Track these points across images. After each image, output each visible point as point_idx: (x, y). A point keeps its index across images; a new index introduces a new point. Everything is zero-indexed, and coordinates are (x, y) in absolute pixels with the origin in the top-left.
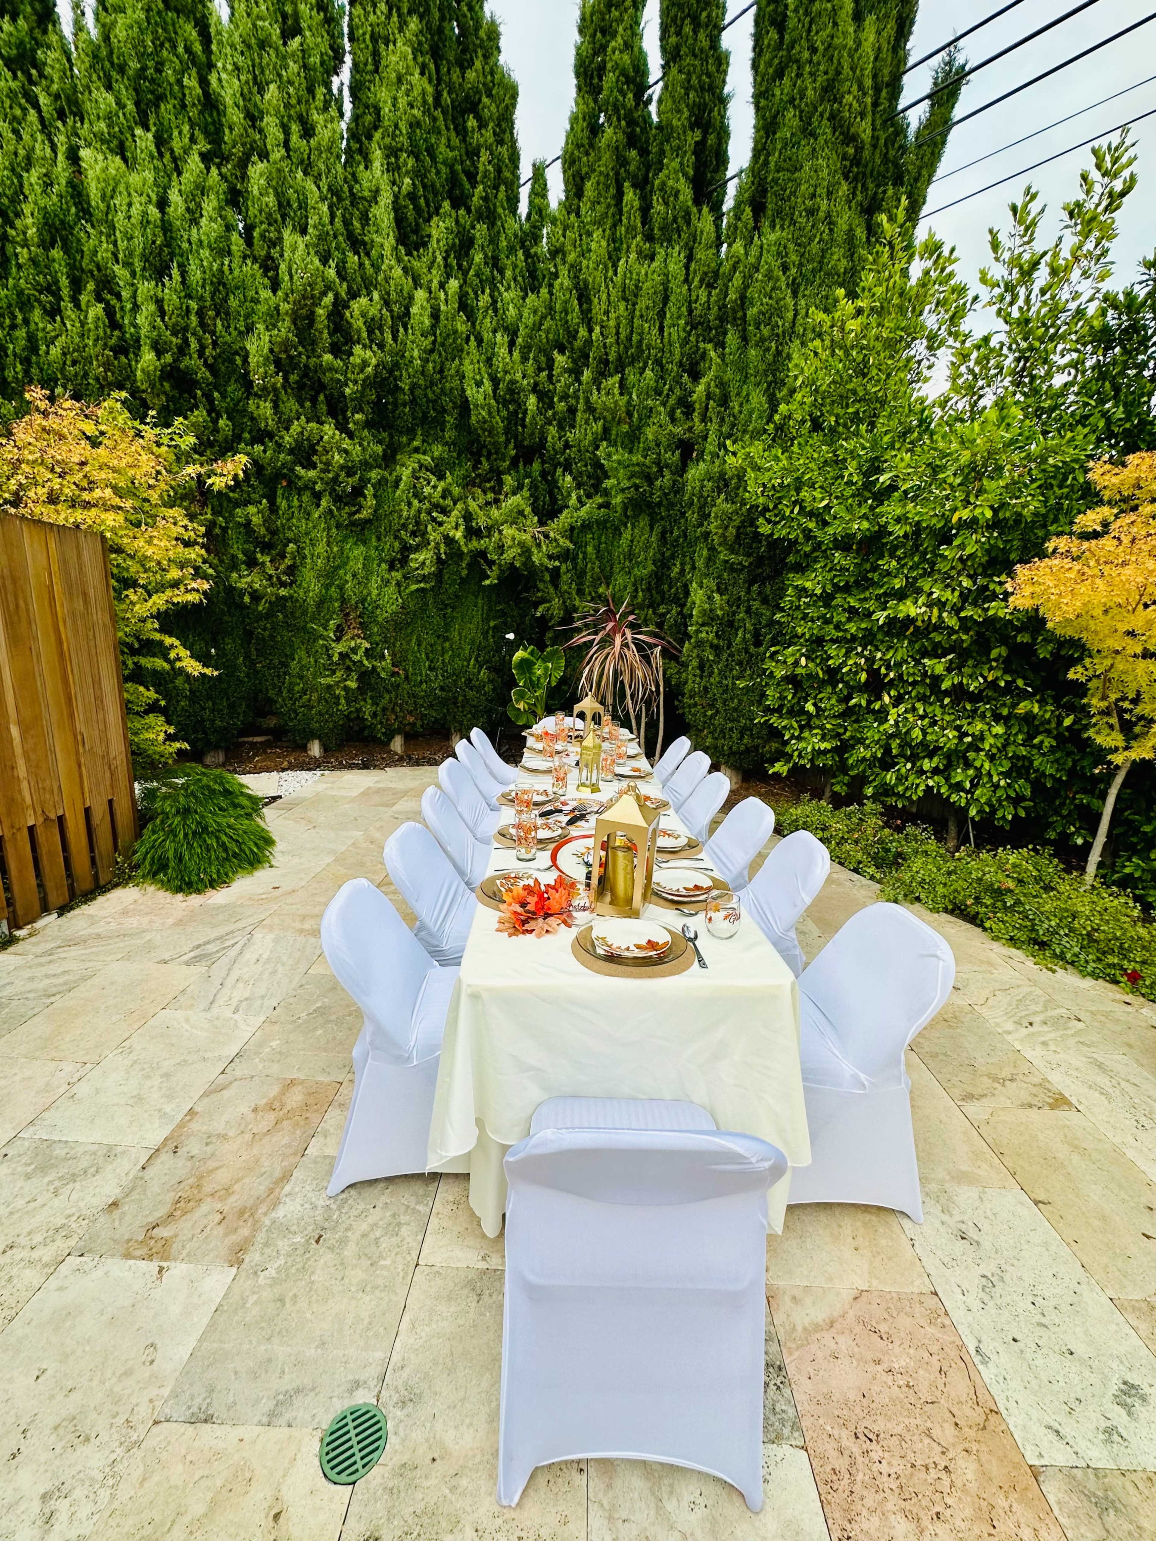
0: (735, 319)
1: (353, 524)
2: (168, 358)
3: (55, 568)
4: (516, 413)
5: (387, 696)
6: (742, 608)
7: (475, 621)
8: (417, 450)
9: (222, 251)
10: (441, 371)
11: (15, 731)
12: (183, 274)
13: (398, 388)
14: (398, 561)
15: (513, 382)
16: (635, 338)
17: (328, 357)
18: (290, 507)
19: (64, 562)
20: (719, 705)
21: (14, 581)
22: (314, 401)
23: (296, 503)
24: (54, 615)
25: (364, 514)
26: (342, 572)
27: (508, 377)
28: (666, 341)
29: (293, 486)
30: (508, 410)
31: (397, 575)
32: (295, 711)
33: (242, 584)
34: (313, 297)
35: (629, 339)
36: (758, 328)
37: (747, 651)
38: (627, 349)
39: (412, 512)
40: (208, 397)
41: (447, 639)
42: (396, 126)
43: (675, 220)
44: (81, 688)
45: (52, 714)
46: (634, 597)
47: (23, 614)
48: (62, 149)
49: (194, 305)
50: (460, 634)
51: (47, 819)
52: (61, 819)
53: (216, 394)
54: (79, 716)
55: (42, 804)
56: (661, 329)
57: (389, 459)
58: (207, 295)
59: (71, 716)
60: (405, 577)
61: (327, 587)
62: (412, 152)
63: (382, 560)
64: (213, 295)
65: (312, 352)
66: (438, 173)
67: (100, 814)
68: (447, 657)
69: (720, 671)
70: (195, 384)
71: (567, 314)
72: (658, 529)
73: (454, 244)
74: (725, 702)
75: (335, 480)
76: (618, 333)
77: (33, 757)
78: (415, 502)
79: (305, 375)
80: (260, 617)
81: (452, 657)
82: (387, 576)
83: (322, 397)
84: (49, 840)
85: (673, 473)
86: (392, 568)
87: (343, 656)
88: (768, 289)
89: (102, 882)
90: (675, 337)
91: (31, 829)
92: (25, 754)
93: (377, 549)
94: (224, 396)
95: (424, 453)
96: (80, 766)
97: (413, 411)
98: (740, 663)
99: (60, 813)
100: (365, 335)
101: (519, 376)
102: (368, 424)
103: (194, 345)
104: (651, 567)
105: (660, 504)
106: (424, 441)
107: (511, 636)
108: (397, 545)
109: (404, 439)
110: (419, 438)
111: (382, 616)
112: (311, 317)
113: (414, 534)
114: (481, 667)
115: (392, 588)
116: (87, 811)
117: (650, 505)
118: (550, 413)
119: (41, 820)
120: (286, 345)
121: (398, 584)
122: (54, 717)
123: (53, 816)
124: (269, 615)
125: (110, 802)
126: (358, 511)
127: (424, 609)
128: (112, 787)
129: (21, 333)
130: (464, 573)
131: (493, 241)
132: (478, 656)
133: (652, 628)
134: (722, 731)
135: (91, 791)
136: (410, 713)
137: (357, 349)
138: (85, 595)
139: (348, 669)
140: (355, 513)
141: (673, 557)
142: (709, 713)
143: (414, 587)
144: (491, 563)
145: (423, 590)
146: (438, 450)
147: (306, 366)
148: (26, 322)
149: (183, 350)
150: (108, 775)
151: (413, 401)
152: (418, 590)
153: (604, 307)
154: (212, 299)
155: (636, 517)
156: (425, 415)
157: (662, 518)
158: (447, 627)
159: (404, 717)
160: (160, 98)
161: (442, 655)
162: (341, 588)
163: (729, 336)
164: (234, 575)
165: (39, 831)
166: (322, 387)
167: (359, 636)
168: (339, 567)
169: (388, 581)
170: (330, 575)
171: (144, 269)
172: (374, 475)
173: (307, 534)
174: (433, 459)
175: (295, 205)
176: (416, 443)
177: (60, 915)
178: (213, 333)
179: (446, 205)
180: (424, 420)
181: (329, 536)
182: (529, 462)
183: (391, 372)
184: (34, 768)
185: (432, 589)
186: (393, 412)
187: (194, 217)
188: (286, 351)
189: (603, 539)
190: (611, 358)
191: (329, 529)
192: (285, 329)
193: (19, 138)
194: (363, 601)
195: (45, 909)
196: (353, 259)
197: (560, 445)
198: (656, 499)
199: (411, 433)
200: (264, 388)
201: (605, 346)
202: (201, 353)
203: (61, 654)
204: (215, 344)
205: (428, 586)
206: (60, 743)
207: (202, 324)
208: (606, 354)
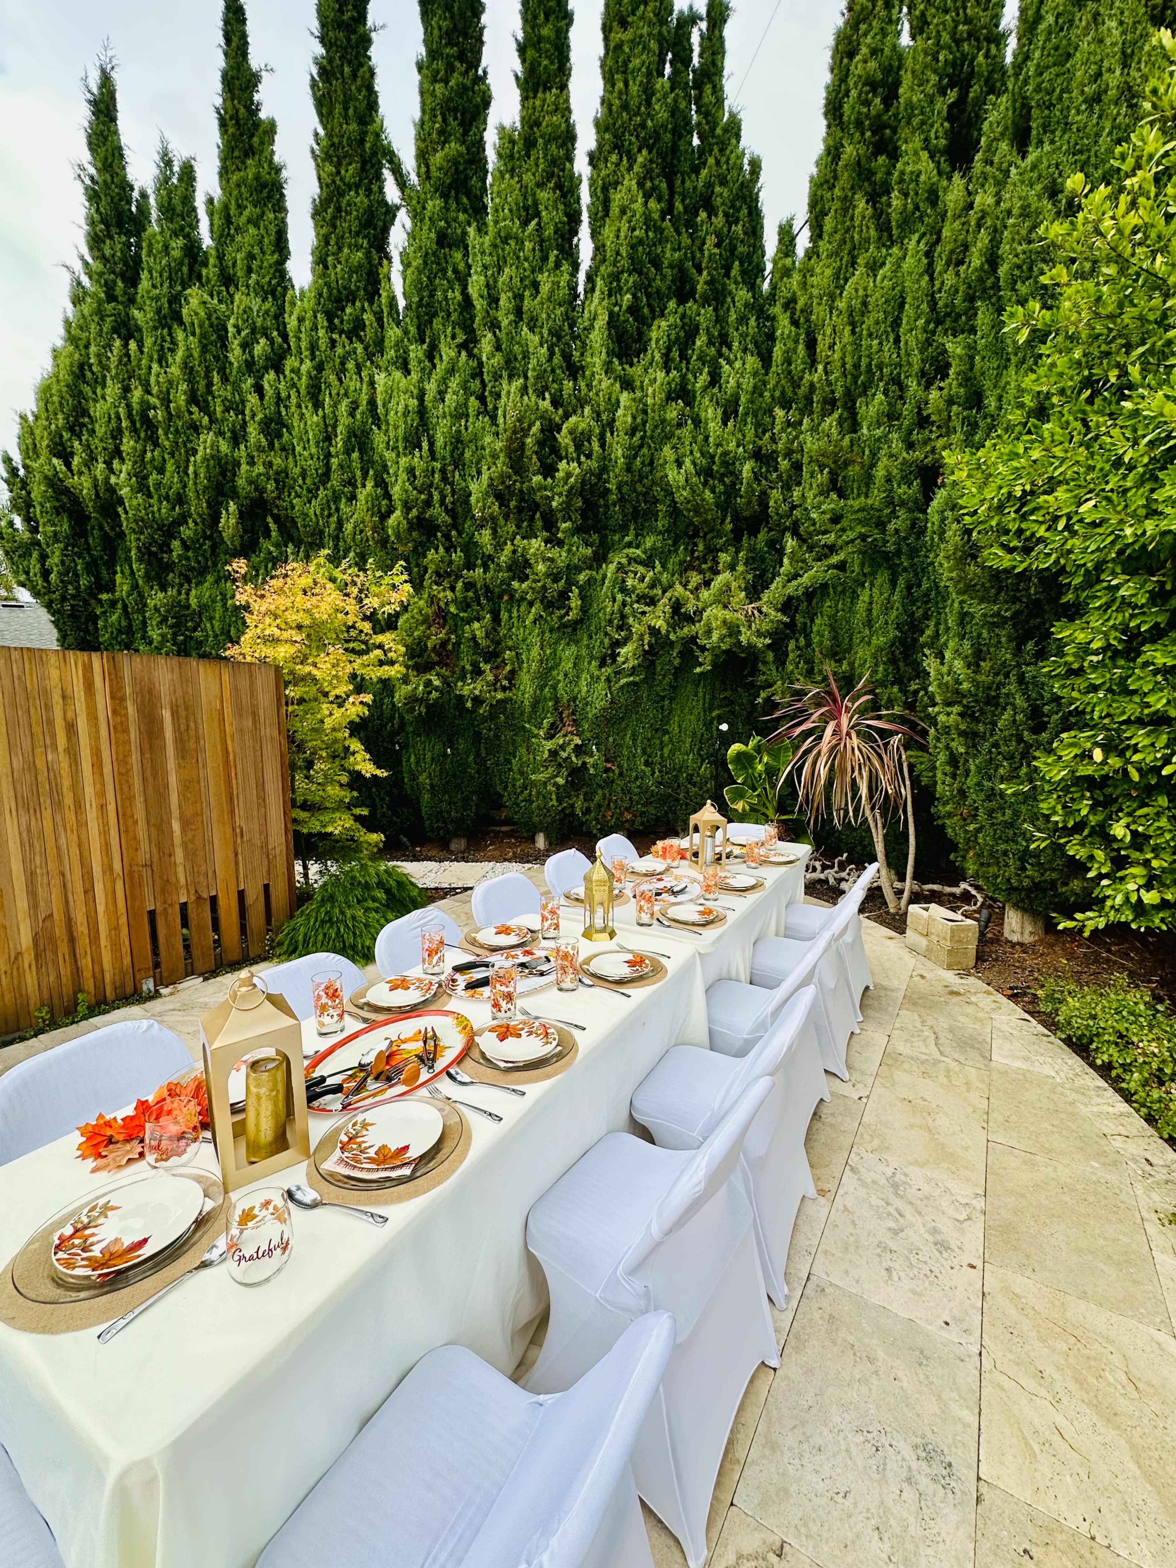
0: (984, 290)
1: (565, 626)
2: (414, 513)
3: (227, 695)
4: (734, 484)
5: (600, 792)
6: (1013, 678)
7: (695, 712)
8: (629, 545)
9: (460, 414)
10: (651, 463)
11: (176, 826)
12: (431, 444)
13: (608, 491)
14: (608, 658)
15: (725, 454)
16: (864, 362)
17: (537, 479)
18: (511, 618)
19: (235, 689)
20: (982, 814)
21: (186, 709)
22: (532, 519)
23: (515, 614)
24: (223, 731)
25: (572, 616)
26: (555, 673)
27: (720, 450)
28: (903, 352)
29: (515, 600)
30: (724, 484)
31: (608, 670)
32: (518, 805)
33: (466, 692)
34: (522, 429)
35: (856, 366)
36: (1013, 289)
37: (1020, 739)
38: (855, 378)
39: (616, 607)
40: (447, 537)
41: (666, 732)
42: (618, 253)
43: (917, 208)
44: (244, 790)
45: (214, 810)
46: (875, 672)
47: (192, 733)
48: (366, 379)
49: (437, 465)
50: (680, 726)
51: (199, 898)
52: (214, 900)
53: (454, 533)
54: (240, 812)
55: (195, 884)
56: (897, 340)
57: (600, 558)
58: (448, 455)
59: (232, 812)
60: (616, 673)
61: (542, 689)
62: (634, 270)
63: (592, 658)
64: (452, 452)
65: (525, 479)
66: (663, 278)
67: (254, 896)
68: (666, 751)
69: (979, 769)
70: (437, 528)
71: (790, 364)
72: (901, 583)
73: (678, 338)
74: (990, 813)
75: (544, 588)
76: (844, 365)
77: (190, 846)
78: (619, 597)
79: (522, 500)
80: (484, 720)
81: (672, 753)
82: (597, 673)
83: (538, 515)
84: (201, 916)
85: (910, 510)
86: (602, 664)
87: (554, 753)
88: (1024, 232)
89: (251, 955)
90: (913, 343)
91: (184, 907)
92: (184, 845)
93: (588, 646)
94: (460, 534)
95: (637, 547)
96: (236, 855)
97: (623, 507)
98: (1010, 757)
99: (213, 893)
100: (571, 449)
101: (732, 445)
102: (577, 531)
103: (436, 496)
104: (893, 633)
105: (898, 553)
106: (637, 535)
107: (724, 727)
108: (607, 641)
109: (616, 538)
110: (632, 532)
111: (592, 712)
112: (522, 446)
113: (620, 628)
114: (703, 761)
115: (601, 685)
116: (241, 894)
117: (886, 557)
118: (775, 475)
119: (193, 898)
120: (503, 477)
121: (608, 680)
122: (214, 815)
123: (205, 895)
124: (492, 717)
125: (266, 887)
126: (567, 614)
127: (637, 703)
128: (269, 873)
129: (334, 519)
130: (677, 662)
131: (720, 320)
132: (700, 749)
133: (897, 710)
134: (992, 855)
135: (245, 877)
136: (628, 809)
137: (563, 465)
138: (255, 715)
139: (560, 765)
140: (563, 616)
141: (926, 617)
142: (971, 827)
143: (623, 681)
144: (703, 649)
145: (634, 683)
146: (649, 541)
147: (521, 491)
148: (337, 510)
149: (428, 503)
150: (266, 862)
151: (622, 500)
152: (628, 684)
153: (828, 341)
154: (452, 456)
155: (873, 574)
156: (635, 509)
157: (905, 570)
158: (666, 720)
159: (622, 814)
160: (434, 315)
161: (661, 749)
162: (554, 688)
163: (980, 315)
164: (460, 684)
165: (190, 907)
166: (537, 506)
167: (572, 733)
168: (552, 668)
169: (598, 678)
170: (545, 675)
171: (405, 448)
172: (582, 577)
173: (524, 640)
174: (645, 552)
175: (520, 357)
176: (627, 539)
177: (205, 979)
178: (452, 484)
179: (672, 304)
180: (636, 514)
181: (542, 641)
182: (754, 533)
183: (599, 477)
184: (191, 856)
185: (644, 681)
186: (605, 513)
187: (441, 395)
188: (503, 483)
189: (840, 606)
190: (837, 395)
191: (543, 633)
192: (501, 465)
193: (341, 382)
194: (574, 699)
195: (190, 972)
196: (568, 385)
197: (785, 508)
198: (890, 548)
199: (624, 529)
200: (483, 518)
201: (830, 384)
202: (442, 502)
203: (227, 761)
204: (453, 492)
205: (637, 679)
206: (218, 835)
207: (444, 479)
208: (833, 392)
